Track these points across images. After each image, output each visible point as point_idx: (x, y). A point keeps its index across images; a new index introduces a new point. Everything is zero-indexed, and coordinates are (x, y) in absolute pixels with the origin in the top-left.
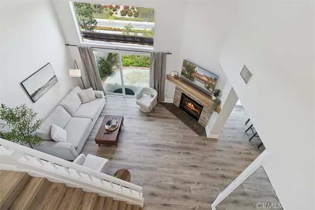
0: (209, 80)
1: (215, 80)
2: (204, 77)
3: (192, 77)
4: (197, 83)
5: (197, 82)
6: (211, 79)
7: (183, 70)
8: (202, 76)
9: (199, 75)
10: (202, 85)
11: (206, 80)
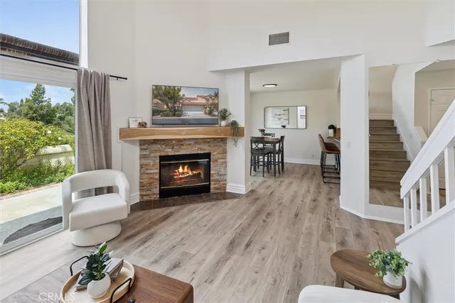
0: (208, 100)
1: (217, 95)
2: (199, 98)
3: (178, 111)
4: (191, 114)
5: (189, 113)
6: (210, 96)
7: (155, 105)
8: (196, 99)
9: (191, 99)
10: (199, 114)
11: (203, 101)
